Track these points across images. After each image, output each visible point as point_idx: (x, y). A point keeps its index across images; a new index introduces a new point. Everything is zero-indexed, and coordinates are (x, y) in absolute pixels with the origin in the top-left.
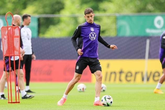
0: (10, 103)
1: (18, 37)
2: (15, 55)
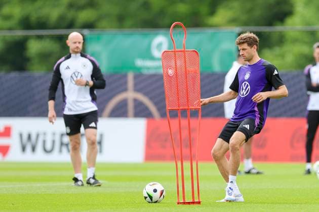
0: (181, 203)
1: (195, 71)
2: (191, 107)
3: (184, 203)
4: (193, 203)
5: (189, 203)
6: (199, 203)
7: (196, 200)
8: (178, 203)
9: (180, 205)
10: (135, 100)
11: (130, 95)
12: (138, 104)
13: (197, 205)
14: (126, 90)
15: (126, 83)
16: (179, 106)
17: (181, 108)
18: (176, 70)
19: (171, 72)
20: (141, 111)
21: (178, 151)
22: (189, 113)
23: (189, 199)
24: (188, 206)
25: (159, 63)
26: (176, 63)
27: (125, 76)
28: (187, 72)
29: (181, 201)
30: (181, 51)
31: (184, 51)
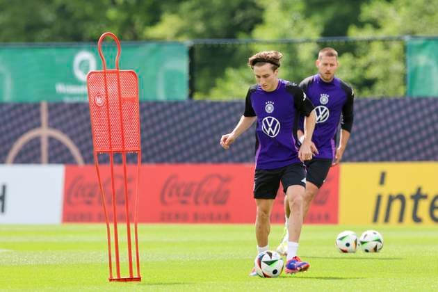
0: (114, 279)
1: (133, 100)
2: (127, 149)
3: (119, 280)
4: (131, 279)
5: (125, 280)
6: (139, 279)
7: (135, 276)
8: (111, 280)
9: (112, 282)
10: (51, 139)
11: (44, 132)
12: (54, 144)
13: (134, 284)
14: (39, 125)
15: (38, 115)
16: (111, 148)
17: (114, 149)
18: (107, 98)
19: (99, 101)
20: (58, 155)
21: (110, 209)
22: (123, 157)
23: (125, 274)
24: (123, 283)
25: (84, 90)
26: (106, 89)
27: (37, 106)
28: (121, 101)
29: (115, 277)
30: (113, 72)
31: (117, 72)
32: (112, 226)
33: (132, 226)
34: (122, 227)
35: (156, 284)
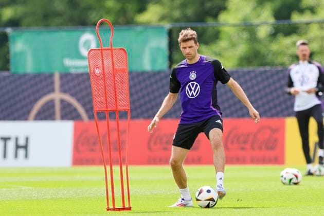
0: (111, 210)
1: (123, 71)
2: (120, 108)
3: (114, 209)
4: (124, 209)
5: (119, 209)
6: (130, 209)
7: (127, 206)
8: (108, 209)
9: (109, 211)
10: (62, 101)
11: (57, 96)
12: (65, 105)
13: (126, 212)
14: (53, 91)
15: (52, 83)
16: (107, 107)
17: (109, 109)
18: (103, 69)
20: (68, 113)
21: (106, 155)
22: (117, 115)
23: (119, 205)
24: (118, 212)
25: (86, 63)
26: (103, 62)
27: (51, 76)
28: (114, 71)
29: (111, 207)
30: (108, 49)
31: (111, 50)
32: (108, 168)
33: (124, 168)
34: (116, 169)
35: (142, 212)
